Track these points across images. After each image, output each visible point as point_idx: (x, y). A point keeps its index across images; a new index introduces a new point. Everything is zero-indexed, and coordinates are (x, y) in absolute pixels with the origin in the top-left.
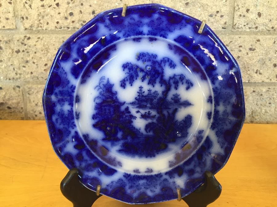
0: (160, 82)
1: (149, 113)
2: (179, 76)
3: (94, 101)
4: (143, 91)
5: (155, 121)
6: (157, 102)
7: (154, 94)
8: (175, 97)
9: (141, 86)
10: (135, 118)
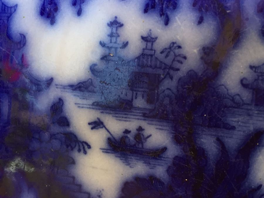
6: (175, 91)
7: (167, 56)
8: (258, 76)
9: (116, 17)
10: (86, 147)
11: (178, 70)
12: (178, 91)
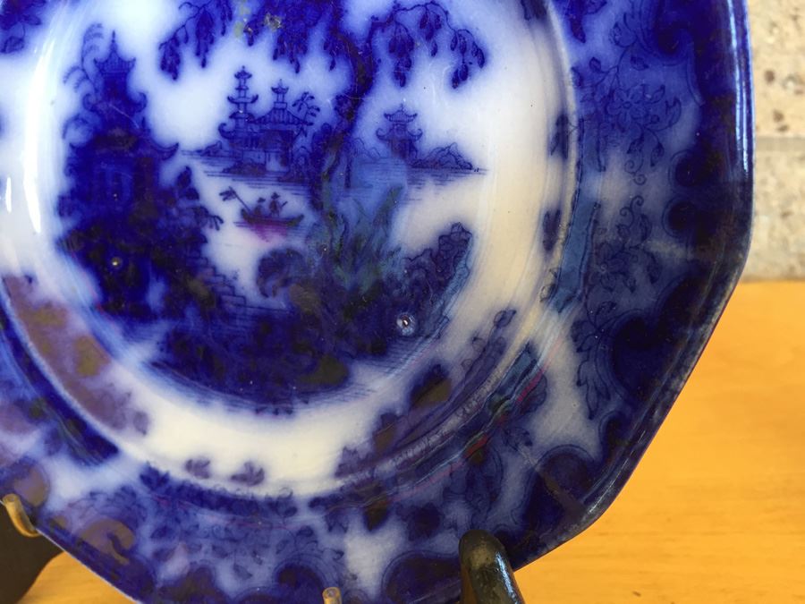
0: (325, 48)
1: (275, 204)
2: (418, 13)
3: (64, 134)
4: (251, 93)
5: (297, 242)
6: (309, 148)
7: (300, 109)
8: (394, 125)
9: (244, 67)
10: (218, 222)
11: (311, 124)
12: (313, 149)
